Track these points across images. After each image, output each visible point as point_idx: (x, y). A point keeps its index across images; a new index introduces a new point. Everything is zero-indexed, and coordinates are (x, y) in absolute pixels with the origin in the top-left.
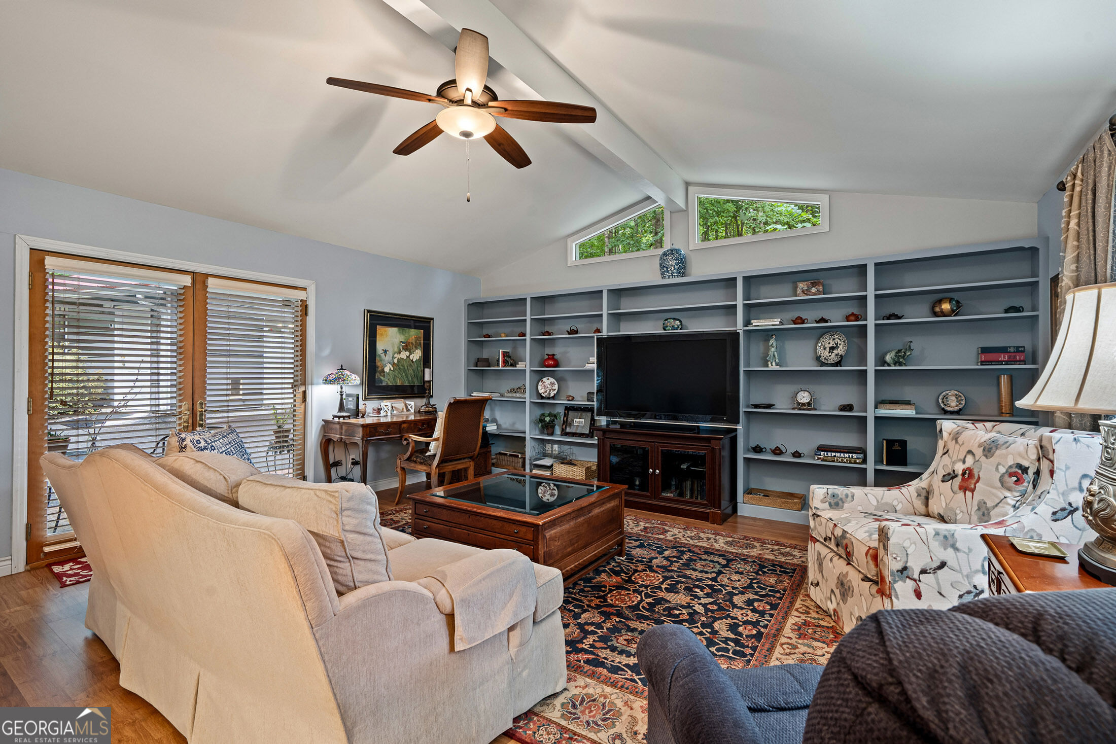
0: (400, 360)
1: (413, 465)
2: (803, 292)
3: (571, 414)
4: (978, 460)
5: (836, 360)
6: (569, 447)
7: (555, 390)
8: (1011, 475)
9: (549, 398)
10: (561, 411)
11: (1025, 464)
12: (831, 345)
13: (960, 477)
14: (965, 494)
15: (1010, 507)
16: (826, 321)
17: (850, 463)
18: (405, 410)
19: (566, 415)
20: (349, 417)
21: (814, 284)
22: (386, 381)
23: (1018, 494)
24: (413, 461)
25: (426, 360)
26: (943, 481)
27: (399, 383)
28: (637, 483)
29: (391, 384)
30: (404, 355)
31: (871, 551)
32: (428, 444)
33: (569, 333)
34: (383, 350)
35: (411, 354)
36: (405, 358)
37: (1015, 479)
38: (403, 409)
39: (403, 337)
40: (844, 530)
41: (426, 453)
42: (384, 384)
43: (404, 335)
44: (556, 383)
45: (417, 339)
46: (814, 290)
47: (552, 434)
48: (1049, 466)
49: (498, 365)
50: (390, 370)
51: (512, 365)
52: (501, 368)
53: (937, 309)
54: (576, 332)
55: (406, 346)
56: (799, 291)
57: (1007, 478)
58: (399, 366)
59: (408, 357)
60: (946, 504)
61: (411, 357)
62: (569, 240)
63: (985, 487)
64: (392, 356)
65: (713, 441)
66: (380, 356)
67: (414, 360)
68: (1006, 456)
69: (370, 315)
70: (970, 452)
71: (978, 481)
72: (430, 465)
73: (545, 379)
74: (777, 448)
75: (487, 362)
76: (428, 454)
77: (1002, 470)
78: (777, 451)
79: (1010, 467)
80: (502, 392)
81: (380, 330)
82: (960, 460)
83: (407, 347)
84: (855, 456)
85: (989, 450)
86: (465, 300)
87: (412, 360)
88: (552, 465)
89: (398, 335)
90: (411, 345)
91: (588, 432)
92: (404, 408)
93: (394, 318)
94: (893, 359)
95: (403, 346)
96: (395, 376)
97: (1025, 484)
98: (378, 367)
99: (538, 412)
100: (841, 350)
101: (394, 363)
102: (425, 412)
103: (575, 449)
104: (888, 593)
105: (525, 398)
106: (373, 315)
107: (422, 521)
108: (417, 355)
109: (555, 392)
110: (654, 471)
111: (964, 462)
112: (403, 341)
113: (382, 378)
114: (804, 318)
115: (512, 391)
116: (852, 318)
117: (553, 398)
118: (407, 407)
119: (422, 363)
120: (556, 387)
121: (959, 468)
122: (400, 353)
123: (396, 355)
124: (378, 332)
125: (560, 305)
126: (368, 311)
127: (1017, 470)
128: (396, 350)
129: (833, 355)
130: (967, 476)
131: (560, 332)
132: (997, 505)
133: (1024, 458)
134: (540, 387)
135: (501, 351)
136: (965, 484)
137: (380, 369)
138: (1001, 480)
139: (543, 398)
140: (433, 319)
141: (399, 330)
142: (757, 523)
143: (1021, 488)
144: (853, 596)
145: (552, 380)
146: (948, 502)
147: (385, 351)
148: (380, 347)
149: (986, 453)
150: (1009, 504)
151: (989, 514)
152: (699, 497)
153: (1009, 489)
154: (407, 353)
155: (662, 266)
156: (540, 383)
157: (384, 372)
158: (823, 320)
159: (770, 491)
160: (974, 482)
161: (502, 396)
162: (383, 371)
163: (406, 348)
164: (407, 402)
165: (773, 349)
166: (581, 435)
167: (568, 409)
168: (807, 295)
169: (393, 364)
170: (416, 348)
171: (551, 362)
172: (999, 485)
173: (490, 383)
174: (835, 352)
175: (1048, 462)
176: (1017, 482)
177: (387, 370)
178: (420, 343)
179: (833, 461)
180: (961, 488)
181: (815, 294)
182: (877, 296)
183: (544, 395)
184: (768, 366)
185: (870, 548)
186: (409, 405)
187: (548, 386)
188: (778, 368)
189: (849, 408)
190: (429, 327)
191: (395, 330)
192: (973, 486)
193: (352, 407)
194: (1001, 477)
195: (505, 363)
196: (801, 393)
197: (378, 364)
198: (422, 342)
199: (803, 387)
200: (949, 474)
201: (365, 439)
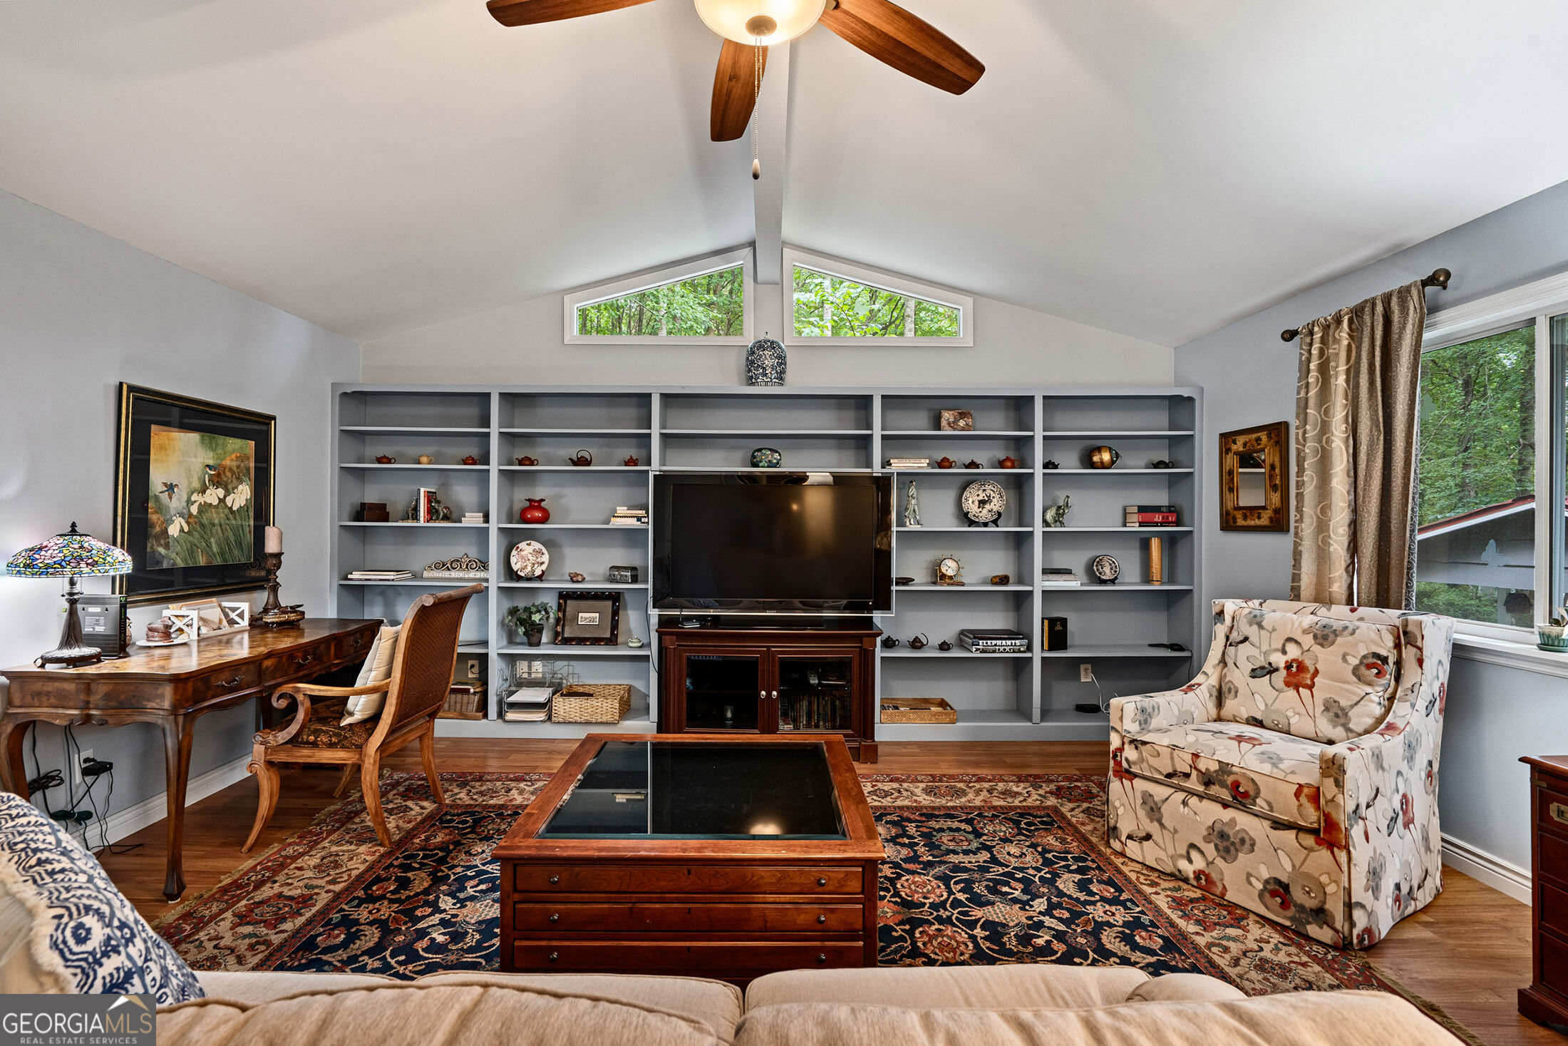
0: (205, 507)
1: (305, 752)
2: (949, 424)
3: (571, 604)
4: (1309, 650)
5: (990, 518)
6: (566, 663)
7: (542, 563)
8: (1369, 667)
9: (529, 579)
10: (551, 601)
11: (1384, 653)
12: (980, 498)
13: (1283, 673)
14: (1298, 692)
15: (1375, 705)
16: (977, 466)
17: (1014, 652)
18: (225, 622)
19: (561, 608)
20: (97, 659)
21: (963, 415)
22: (173, 557)
23: (1381, 689)
24: (308, 743)
25: (261, 510)
26: (1253, 677)
27: (202, 561)
28: (729, 715)
29: (182, 565)
30: (213, 496)
31: (1306, 790)
32: (345, 700)
33: (575, 464)
34: (165, 484)
35: (227, 493)
36: (215, 502)
37: (1375, 671)
38: (220, 621)
39: (211, 454)
40: (1219, 762)
41: (340, 718)
42: (165, 565)
43: (214, 450)
44: (544, 550)
45: (243, 458)
46: (962, 423)
47: (538, 644)
48: (1415, 655)
49: (415, 517)
50: (182, 530)
51: (446, 518)
52: (422, 523)
53: (1096, 459)
54: (588, 462)
55: (218, 475)
56: (944, 423)
57: (1363, 670)
58: (199, 523)
59: (222, 501)
60: (1266, 705)
61: (229, 501)
62: (567, 298)
63: (1329, 682)
64: (185, 498)
65: (865, 639)
66: (156, 497)
67: (235, 508)
68: (1355, 645)
69: (135, 399)
70: (1289, 640)
71: (1316, 672)
72: (360, 748)
73: (523, 545)
74: (917, 640)
75: (379, 512)
76: (346, 722)
77: (1354, 661)
78: (916, 644)
79: (1364, 657)
80: (416, 567)
81: (160, 437)
82: (1277, 650)
83: (219, 478)
84: (1018, 642)
85: (1325, 637)
86: (333, 385)
87: (231, 508)
88: (550, 700)
89: (200, 449)
90: (229, 474)
91: (608, 635)
92: (223, 617)
93: (192, 409)
94: (1054, 518)
95: (211, 475)
96: (192, 544)
97: (1388, 676)
98: (153, 526)
99: (507, 605)
100: (996, 505)
101: (190, 515)
102: (280, 624)
103: (578, 666)
104: (1344, 843)
105: (487, 580)
106: (142, 399)
107: (539, 906)
108: (242, 495)
109: (544, 567)
110: (769, 694)
111: (1284, 652)
112: (211, 462)
113: (162, 550)
114: (951, 460)
115: (441, 566)
116: (1009, 464)
117: (540, 578)
118: (226, 615)
119: (252, 514)
120: (546, 558)
121: (1279, 660)
122: (204, 492)
123: (194, 497)
124: (155, 441)
125: (545, 411)
126: (132, 389)
127: (1375, 660)
128: (196, 484)
129: (985, 511)
130: (1294, 669)
131: (552, 457)
132: (1356, 704)
133: (1379, 646)
134: (513, 560)
135: (422, 490)
136: (1294, 680)
137: (158, 529)
138: (1355, 671)
139: (519, 578)
140: (274, 418)
141: (202, 440)
142: (909, 750)
143: (1383, 681)
144: (1253, 851)
145: (536, 545)
146: (1270, 703)
147: (170, 488)
148: (158, 477)
149: (1321, 641)
150: (1373, 702)
151: (1346, 715)
152: (821, 723)
153: (1369, 684)
154: (221, 492)
155: (750, 364)
156: (514, 552)
157: (168, 536)
158: (973, 465)
159: (898, 699)
160: (1309, 676)
161: (416, 576)
162: (165, 532)
163: (217, 481)
164: (225, 604)
165: (913, 502)
166: (596, 641)
167: (565, 596)
168: (954, 429)
169: (188, 517)
170: (240, 481)
171: (538, 514)
172: (1355, 679)
173: (385, 552)
174: (988, 507)
175: (1414, 650)
176: (1379, 674)
177: (174, 530)
178: (248, 469)
179: (994, 652)
180: (1288, 684)
181: (963, 429)
182: (1045, 438)
183: (522, 574)
184: (905, 526)
185: (1301, 786)
186: (234, 610)
187: (528, 557)
188: (918, 528)
189: (1004, 580)
190: (268, 433)
191: (194, 437)
192: (1309, 682)
193: (100, 629)
194: (1354, 669)
195: (432, 514)
196: (949, 563)
197: (154, 517)
198: (252, 465)
199: (947, 553)
200: (1262, 668)
201: (182, 711)
